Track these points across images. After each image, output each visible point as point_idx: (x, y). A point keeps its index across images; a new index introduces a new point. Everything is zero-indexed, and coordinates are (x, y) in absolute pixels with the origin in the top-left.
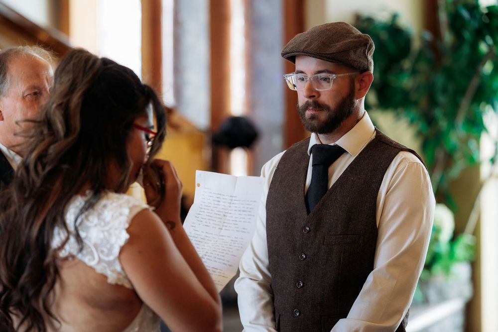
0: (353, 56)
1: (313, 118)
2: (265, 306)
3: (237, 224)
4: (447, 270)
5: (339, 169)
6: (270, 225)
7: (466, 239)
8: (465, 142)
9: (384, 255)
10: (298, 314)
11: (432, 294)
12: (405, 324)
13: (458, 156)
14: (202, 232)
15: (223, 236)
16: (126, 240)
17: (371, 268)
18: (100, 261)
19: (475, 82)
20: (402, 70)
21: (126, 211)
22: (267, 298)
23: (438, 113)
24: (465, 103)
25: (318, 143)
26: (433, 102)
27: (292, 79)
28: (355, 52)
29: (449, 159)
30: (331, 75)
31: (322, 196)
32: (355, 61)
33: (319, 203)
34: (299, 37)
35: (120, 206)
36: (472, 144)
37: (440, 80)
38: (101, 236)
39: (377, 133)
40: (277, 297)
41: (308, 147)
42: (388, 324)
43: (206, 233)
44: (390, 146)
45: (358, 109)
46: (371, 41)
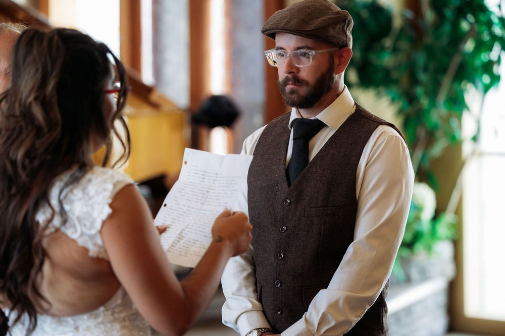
0: (332, 32)
1: (292, 92)
2: (247, 277)
3: (219, 200)
4: (429, 248)
5: (319, 142)
6: (251, 198)
7: (448, 217)
8: (447, 120)
9: (364, 227)
10: (279, 285)
11: (414, 273)
12: (385, 295)
13: (439, 134)
14: (184, 206)
15: (204, 210)
16: (109, 214)
17: (351, 239)
18: (82, 234)
19: (457, 60)
20: (383, 49)
21: (110, 187)
22: (249, 270)
23: (419, 91)
24: (446, 81)
25: (299, 117)
26: (414, 81)
27: (272, 55)
28: (334, 28)
29: (431, 138)
30: (310, 51)
31: (303, 169)
32: (334, 37)
33: (299, 176)
34: (279, 14)
35: (105, 181)
36: (454, 123)
37: (421, 58)
38: (85, 209)
39: (356, 107)
40: (259, 269)
41: (289, 121)
42: (368, 294)
43: (188, 207)
44: (370, 119)
45: (337, 84)
46: (350, 17)
